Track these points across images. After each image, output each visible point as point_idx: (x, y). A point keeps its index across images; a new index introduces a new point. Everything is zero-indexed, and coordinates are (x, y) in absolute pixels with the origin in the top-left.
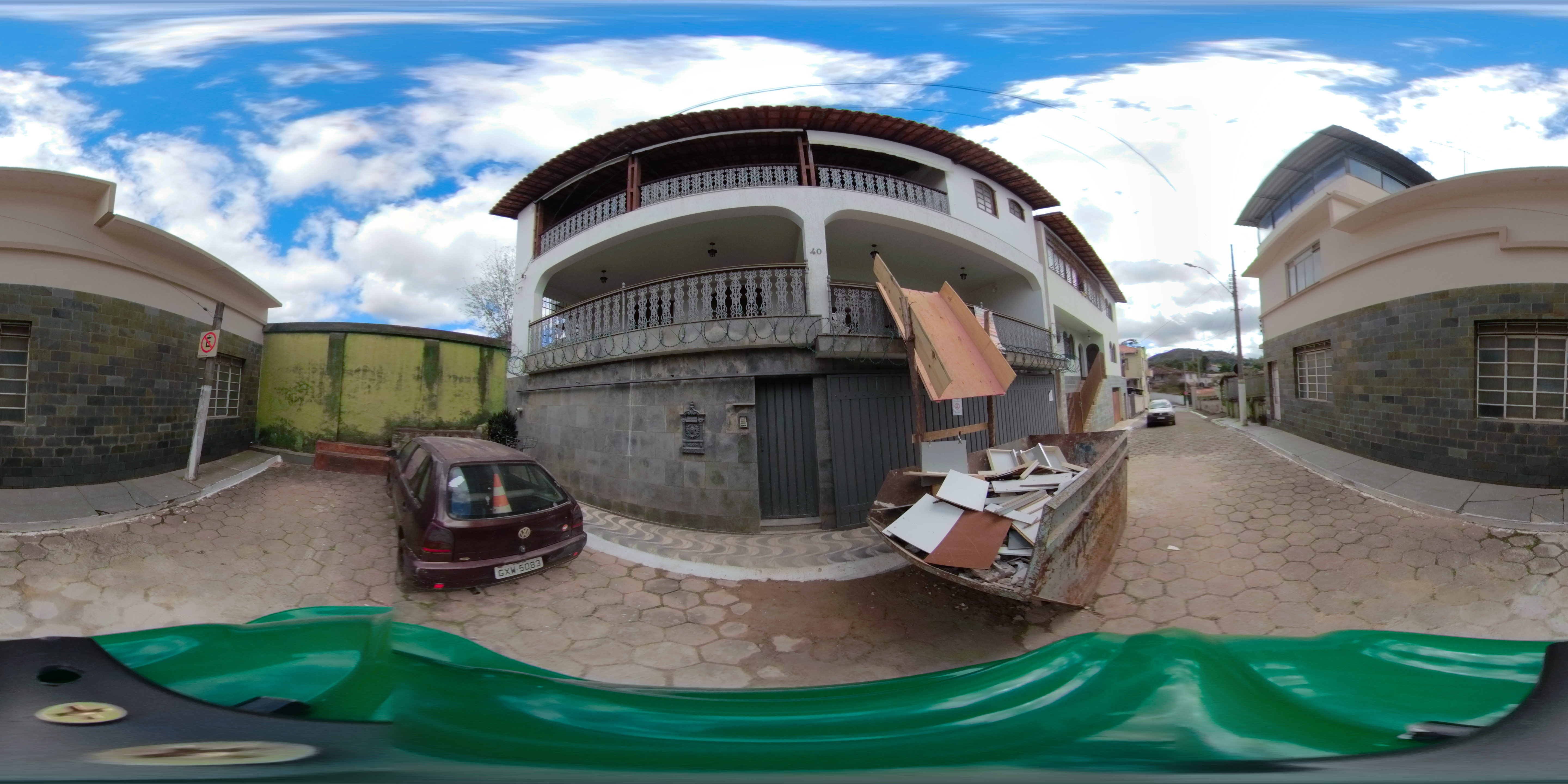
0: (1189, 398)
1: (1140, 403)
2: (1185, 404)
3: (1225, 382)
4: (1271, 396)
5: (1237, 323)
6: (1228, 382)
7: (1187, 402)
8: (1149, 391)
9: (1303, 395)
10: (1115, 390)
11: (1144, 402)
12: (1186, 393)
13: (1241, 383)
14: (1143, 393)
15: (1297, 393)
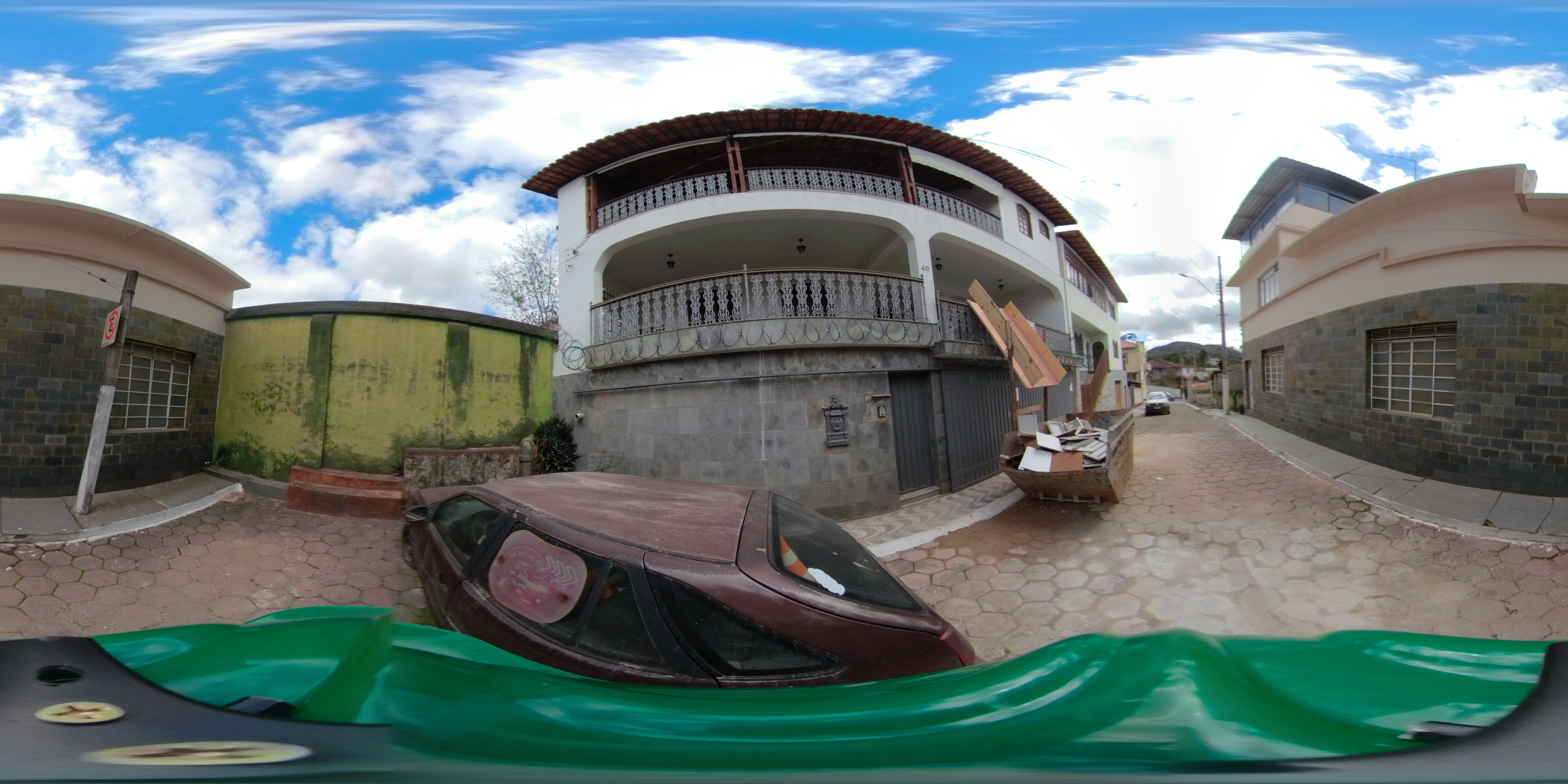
0: (1185, 391)
1: (1139, 395)
2: (1181, 398)
3: (1215, 376)
4: (1248, 389)
5: (1222, 318)
6: (1217, 376)
7: (1183, 395)
8: (1147, 384)
9: (1268, 388)
10: (1118, 382)
11: (1142, 394)
12: (1182, 387)
13: (1226, 378)
14: (1142, 386)
15: (1264, 387)
